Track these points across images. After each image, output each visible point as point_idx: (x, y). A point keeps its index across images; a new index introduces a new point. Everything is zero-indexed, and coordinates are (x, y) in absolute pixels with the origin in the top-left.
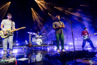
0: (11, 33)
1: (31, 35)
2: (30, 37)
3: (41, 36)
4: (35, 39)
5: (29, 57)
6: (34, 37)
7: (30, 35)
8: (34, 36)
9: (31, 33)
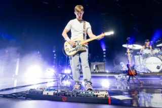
0: (83, 46)
1: (131, 49)
2: (129, 54)
3: (156, 51)
4: (141, 60)
5: (134, 95)
6: (138, 55)
7: (128, 51)
8: (138, 53)
9: (130, 46)
